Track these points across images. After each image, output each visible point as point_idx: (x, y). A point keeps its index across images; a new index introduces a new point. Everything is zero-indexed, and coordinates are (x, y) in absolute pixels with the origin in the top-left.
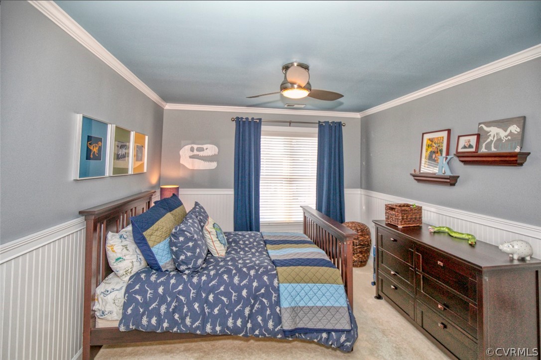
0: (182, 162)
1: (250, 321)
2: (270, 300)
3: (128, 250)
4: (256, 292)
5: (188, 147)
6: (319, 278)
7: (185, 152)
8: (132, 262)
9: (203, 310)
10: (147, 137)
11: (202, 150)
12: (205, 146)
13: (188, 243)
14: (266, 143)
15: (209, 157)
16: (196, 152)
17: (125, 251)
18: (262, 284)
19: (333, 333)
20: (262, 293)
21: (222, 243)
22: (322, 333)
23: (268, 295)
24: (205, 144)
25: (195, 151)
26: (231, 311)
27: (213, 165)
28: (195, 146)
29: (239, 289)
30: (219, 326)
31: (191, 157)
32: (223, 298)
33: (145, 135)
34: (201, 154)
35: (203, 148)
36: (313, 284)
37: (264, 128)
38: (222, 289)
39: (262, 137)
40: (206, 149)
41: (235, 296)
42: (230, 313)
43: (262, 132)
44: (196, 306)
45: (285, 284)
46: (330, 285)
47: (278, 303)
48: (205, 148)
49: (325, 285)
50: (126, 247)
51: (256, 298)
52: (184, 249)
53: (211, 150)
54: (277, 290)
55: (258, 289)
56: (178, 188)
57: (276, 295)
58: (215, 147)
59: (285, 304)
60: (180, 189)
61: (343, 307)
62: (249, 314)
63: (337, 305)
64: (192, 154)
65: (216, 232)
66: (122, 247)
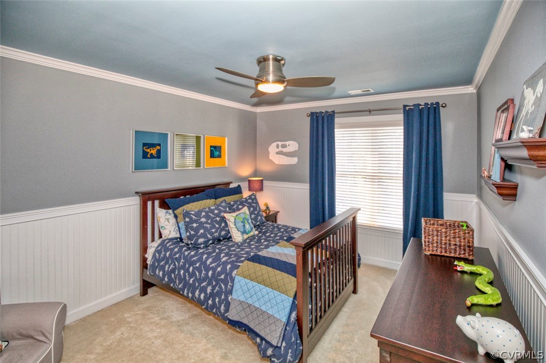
0: (271, 157)
1: (211, 299)
2: (226, 285)
3: (169, 222)
4: (217, 276)
5: (274, 144)
6: (272, 282)
7: (273, 149)
8: (170, 231)
9: (185, 276)
10: (226, 139)
11: (284, 146)
12: (287, 143)
13: (193, 224)
14: (341, 136)
15: (290, 152)
16: (280, 149)
17: (167, 222)
18: (224, 270)
19: (264, 342)
20: (222, 278)
21: (239, 231)
22: (257, 337)
23: (225, 282)
24: (287, 141)
25: (280, 147)
26: (199, 285)
27: (294, 161)
28: (280, 143)
29: (207, 269)
30: (191, 293)
31: (277, 153)
32: (197, 272)
33: (224, 137)
34: (285, 150)
35: (286, 144)
36: (271, 290)
37: (337, 120)
38: (198, 265)
39: (335, 130)
40: (289, 145)
41: (204, 274)
42: (198, 286)
43: (336, 126)
44: (182, 272)
45: (240, 277)
46: (279, 293)
47: (231, 292)
48: (287, 145)
49: (274, 291)
50: (168, 220)
51: (218, 281)
52: (189, 228)
53: (292, 146)
54: (233, 280)
55: (220, 274)
56: (262, 180)
57: (231, 284)
58: (296, 143)
59: (235, 295)
60: (264, 181)
61: (281, 321)
62: (210, 293)
63: (277, 316)
64: (278, 150)
65: (235, 220)
66: (165, 219)
